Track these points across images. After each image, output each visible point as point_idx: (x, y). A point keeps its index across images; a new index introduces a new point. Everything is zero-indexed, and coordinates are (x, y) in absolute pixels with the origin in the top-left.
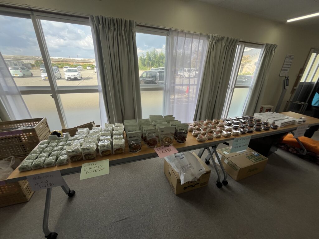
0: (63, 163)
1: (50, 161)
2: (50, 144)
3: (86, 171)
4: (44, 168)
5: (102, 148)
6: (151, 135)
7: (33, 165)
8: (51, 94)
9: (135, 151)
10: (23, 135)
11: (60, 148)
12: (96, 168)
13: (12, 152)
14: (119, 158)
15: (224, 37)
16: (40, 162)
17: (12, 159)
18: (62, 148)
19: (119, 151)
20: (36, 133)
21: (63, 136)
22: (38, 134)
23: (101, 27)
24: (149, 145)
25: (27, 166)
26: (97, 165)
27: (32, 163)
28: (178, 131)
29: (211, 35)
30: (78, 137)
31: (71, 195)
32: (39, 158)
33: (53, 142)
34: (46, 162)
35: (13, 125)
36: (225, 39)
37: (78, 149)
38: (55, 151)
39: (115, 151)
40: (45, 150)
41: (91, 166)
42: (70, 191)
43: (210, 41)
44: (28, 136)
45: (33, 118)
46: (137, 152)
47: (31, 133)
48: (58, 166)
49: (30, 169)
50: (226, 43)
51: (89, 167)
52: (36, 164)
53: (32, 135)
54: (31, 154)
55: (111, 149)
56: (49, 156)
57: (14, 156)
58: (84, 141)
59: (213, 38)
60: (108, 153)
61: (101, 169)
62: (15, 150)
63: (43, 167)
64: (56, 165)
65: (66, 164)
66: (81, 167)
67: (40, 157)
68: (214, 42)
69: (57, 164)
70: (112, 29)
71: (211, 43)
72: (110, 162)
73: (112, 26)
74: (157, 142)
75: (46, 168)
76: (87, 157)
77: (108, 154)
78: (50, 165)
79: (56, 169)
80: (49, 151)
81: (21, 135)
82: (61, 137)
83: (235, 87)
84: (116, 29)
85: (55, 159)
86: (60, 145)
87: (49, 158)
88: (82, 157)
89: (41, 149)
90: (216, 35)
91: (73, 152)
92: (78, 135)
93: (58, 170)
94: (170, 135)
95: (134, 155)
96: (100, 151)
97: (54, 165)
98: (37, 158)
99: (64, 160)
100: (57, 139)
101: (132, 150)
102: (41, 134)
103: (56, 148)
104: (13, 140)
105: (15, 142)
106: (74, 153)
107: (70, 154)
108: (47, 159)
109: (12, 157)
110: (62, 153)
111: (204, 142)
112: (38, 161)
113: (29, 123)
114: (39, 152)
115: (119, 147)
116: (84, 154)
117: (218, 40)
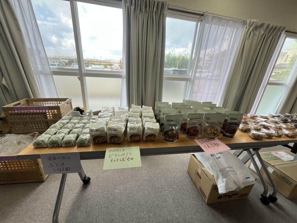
0: (84, 143)
1: (69, 139)
2: (71, 121)
3: (111, 158)
4: (61, 147)
5: (132, 131)
6: (194, 121)
7: (50, 141)
8: (79, 77)
9: (171, 139)
10: (49, 112)
11: (82, 126)
12: (124, 157)
13: (37, 127)
14: (151, 146)
15: (264, 24)
16: (58, 138)
17: (36, 134)
18: (84, 126)
19: (151, 138)
20: (60, 111)
21: (86, 114)
22: (62, 113)
23: (133, 8)
24: (189, 134)
25: (43, 141)
26: (125, 152)
27: (50, 138)
28: (229, 121)
29: (248, 21)
30: (103, 115)
31: (86, 182)
32: (57, 134)
33: (75, 119)
34: (64, 139)
35: (41, 103)
36: (265, 26)
37: (103, 128)
38: (76, 128)
39: (147, 137)
40: (65, 126)
41: (117, 153)
42: (85, 177)
43: (247, 27)
44: (53, 113)
45: (60, 97)
46: (173, 141)
47: (56, 111)
48: (78, 147)
49: (46, 146)
50: (265, 31)
51: (115, 153)
52: (53, 141)
53: (56, 113)
54: (50, 129)
55: (141, 134)
56: (69, 133)
57: (39, 132)
58: (110, 120)
59: (250, 25)
60: (137, 138)
61: (130, 159)
62: (40, 126)
63: (60, 145)
64: (75, 146)
65: (87, 145)
66: (105, 151)
67: (59, 133)
68: (251, 29)
69: (77, 144)
70: (143, 10)
71: (247, 29)
72: (141, 150)
73: (144, 7)
74: (198, 132)
75: (64, 147)
76: (113, 140)
77: (137, 140)
78: (68, 144)
79: (75, 150)
80: (70, 127)
81: (47, 111)
82: (84, 114)
83: (269, 83)
84: (148, 10)
85: (75, 138)
86: (82, 123)
87: (69, 135)
88: (107, 140)
89: (62, 125)
90: (255, 20)
91: (97, 130)
92: (103, 113)
93: (77, 151)
94: (217, 125)
95: (170, 145)
96: (128, 134)
97: (74, 145)
98: (55, 134)
99: (86, 139)
100: (79, 116)
101: (167, 139)
102: (65, 113)
103: (77, 125)
104: (40, 116)
105: (40, 118)
106: (98, 133)
107: (93, 133)
108: (67, 136)
109: (36, 132)
110: (83, 131)
111: (261, 140)
112: (56, 137)
113: (56, 102)
114: (60, 128)
115: (153, 132)
116: (109, 135)
117: (256, 28)
